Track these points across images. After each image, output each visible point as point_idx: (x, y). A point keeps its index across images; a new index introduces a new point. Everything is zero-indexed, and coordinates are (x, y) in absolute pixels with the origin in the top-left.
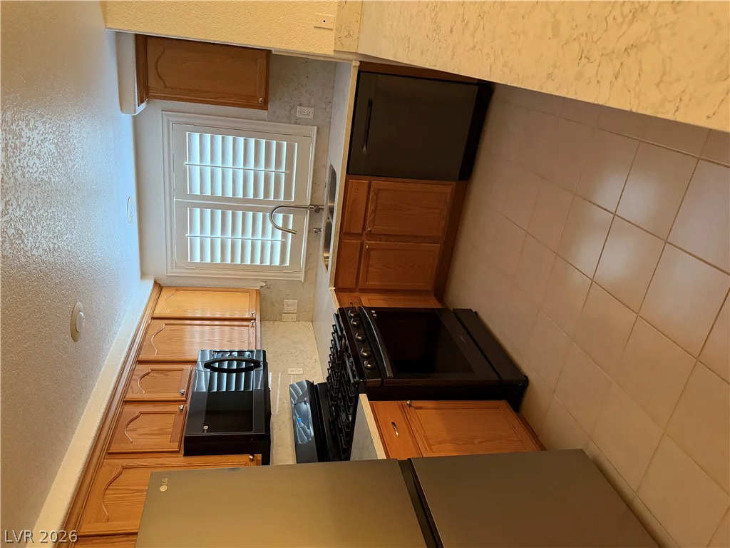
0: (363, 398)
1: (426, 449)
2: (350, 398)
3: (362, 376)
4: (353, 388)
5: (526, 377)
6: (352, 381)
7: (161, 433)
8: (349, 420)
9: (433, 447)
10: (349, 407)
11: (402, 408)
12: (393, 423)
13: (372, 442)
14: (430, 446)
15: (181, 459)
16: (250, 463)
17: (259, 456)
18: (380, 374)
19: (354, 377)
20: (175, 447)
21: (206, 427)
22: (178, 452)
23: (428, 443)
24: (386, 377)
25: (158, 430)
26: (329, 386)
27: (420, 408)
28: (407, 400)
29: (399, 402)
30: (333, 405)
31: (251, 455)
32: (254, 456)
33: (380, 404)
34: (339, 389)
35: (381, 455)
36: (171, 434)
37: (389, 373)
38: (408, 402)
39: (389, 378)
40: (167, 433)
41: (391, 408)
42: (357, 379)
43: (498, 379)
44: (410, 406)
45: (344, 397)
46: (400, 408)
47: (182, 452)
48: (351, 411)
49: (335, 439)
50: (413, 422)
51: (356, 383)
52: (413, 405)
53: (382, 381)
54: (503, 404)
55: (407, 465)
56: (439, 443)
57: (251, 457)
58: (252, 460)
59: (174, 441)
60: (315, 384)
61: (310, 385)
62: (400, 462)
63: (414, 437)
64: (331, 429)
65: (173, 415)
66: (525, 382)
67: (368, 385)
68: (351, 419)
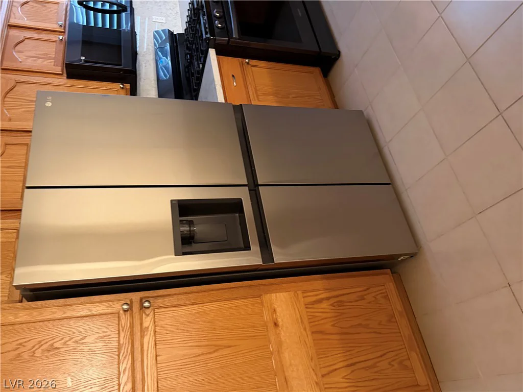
0: (212, 52)
1: (254, 98)
2: (202, 51)
3: (213, 34)
4: (205, 44)
5: (339, 52)
6: (204, 37)
7: (46, 57)
8: (199, 67)
9: (260, 97)
10: (200, 58)
11: (242, 65)
12: (233, 76)
13: (215, 88)
14: (258, 96)
15: (64, 80)
16: (121, 90)
17: (128, 86)
18: (228, 34)
19: (206, 33)
20: (58, 70)
21: (83, 58)
22: (61, 74)
23: (256, 93)
24: (232, 37)
25: (42, 55)
26: (186, 37)
27: (255, 66)
28: (247, 58)
29: (240, 59)
30: (188, 54)
31: (122, 84)
32: (123, 85)
33: (225, 59)
34: (193, 40)
35: (221, 99)
36: (54, 59)
37: (235, 35)
38: (247, 61)
39: (235, 38)
40: (50, 58)
41: (233, 63)
42: (208, 36)
43: (318, 50)
44: (248, 63)
45: (197, 49)
46: (240, 65)
47: (65, 75)
48: (202, 60)
49: (188, 79)
50: (248, 77)
51: (207, 39)
52: (250, 63)
53: (229, 41)
54: (317, 71)
55: (238, 109)
56: (264, 94)
57: (121, 86)
58: (123, 88)
59: (57, 66)
60: (175, 33)
61: (171, 34)
62: (234, 106)
63: (246, 87)
64: (186, 72)
65: (55, 43)
66: (337, 55)
67: (217, 42)
68: (201, 67)
